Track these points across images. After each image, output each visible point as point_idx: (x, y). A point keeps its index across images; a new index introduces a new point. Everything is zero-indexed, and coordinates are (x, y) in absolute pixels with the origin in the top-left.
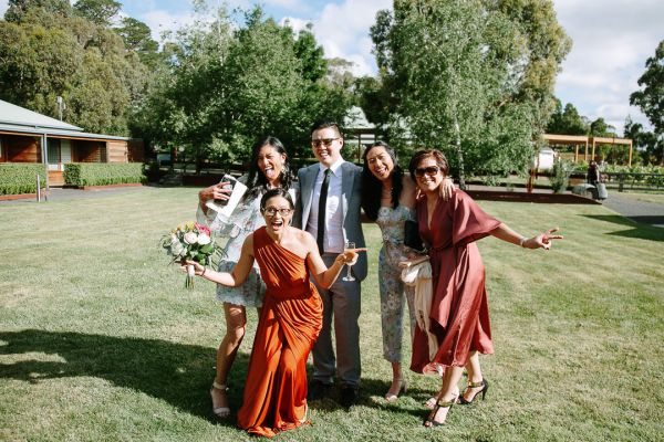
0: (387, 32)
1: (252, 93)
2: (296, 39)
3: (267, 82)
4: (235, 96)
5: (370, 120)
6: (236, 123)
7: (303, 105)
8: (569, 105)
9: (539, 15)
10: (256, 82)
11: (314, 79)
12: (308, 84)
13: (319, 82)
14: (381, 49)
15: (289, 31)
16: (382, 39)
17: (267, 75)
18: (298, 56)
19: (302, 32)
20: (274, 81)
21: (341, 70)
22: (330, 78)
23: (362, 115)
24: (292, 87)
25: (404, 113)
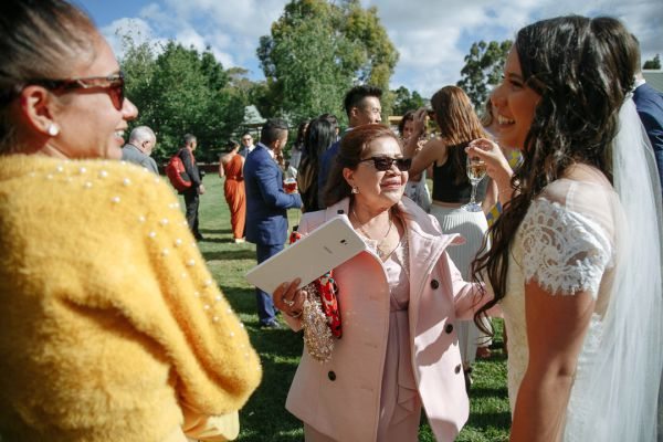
0: (269, 51)
1: (174, 105)
2: (201, 58)
3: (184, 96)
4: (162, 108)
5: (263, 116)
6: (164, 127)
7: (212, 110)
8: (414, 93)
9: (374, 35)
10: (176, 97)
11: (218, 89)
12: (215, 93)
13: (223, 90)
14: (266, 64)
15: (195, 53)
16: (265, 57)
17: (183, 90)
18: (205, 74)
19: (204, 54)
20: (189, 95)
21: (240, 77)
22: (231, 84)
23: (257, 113)
24: (204, 97)
25: (287, 109)
